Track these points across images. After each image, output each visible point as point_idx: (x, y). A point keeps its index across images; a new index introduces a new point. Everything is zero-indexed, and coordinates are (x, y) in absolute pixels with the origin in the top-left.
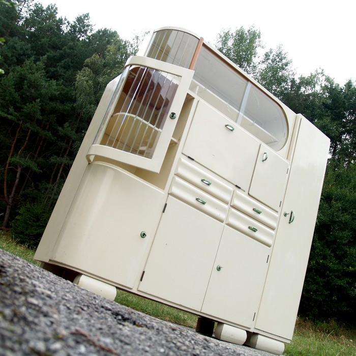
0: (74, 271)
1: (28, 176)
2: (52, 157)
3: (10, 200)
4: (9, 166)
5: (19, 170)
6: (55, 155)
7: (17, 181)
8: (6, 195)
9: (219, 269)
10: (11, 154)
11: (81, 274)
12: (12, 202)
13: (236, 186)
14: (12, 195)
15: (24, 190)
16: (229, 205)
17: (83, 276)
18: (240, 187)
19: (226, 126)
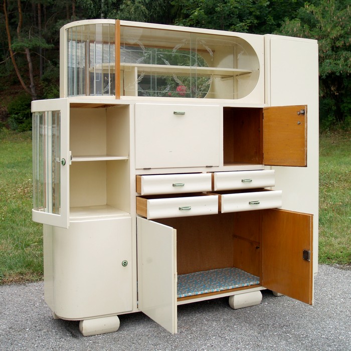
1: (41, 56)
2: (57, 24)
3: (33, 91)
4: (13, 52)
5: (27, 52)
6: (60, 19)
7: (30, 65)
8: (25, 87)
10: (9, 37)
12: (36, 92)
13: (207, 167)
14: (32, 84)
15: (43, 73)
17: (84, 321)
18: (211, 165)
19: (175, 113)
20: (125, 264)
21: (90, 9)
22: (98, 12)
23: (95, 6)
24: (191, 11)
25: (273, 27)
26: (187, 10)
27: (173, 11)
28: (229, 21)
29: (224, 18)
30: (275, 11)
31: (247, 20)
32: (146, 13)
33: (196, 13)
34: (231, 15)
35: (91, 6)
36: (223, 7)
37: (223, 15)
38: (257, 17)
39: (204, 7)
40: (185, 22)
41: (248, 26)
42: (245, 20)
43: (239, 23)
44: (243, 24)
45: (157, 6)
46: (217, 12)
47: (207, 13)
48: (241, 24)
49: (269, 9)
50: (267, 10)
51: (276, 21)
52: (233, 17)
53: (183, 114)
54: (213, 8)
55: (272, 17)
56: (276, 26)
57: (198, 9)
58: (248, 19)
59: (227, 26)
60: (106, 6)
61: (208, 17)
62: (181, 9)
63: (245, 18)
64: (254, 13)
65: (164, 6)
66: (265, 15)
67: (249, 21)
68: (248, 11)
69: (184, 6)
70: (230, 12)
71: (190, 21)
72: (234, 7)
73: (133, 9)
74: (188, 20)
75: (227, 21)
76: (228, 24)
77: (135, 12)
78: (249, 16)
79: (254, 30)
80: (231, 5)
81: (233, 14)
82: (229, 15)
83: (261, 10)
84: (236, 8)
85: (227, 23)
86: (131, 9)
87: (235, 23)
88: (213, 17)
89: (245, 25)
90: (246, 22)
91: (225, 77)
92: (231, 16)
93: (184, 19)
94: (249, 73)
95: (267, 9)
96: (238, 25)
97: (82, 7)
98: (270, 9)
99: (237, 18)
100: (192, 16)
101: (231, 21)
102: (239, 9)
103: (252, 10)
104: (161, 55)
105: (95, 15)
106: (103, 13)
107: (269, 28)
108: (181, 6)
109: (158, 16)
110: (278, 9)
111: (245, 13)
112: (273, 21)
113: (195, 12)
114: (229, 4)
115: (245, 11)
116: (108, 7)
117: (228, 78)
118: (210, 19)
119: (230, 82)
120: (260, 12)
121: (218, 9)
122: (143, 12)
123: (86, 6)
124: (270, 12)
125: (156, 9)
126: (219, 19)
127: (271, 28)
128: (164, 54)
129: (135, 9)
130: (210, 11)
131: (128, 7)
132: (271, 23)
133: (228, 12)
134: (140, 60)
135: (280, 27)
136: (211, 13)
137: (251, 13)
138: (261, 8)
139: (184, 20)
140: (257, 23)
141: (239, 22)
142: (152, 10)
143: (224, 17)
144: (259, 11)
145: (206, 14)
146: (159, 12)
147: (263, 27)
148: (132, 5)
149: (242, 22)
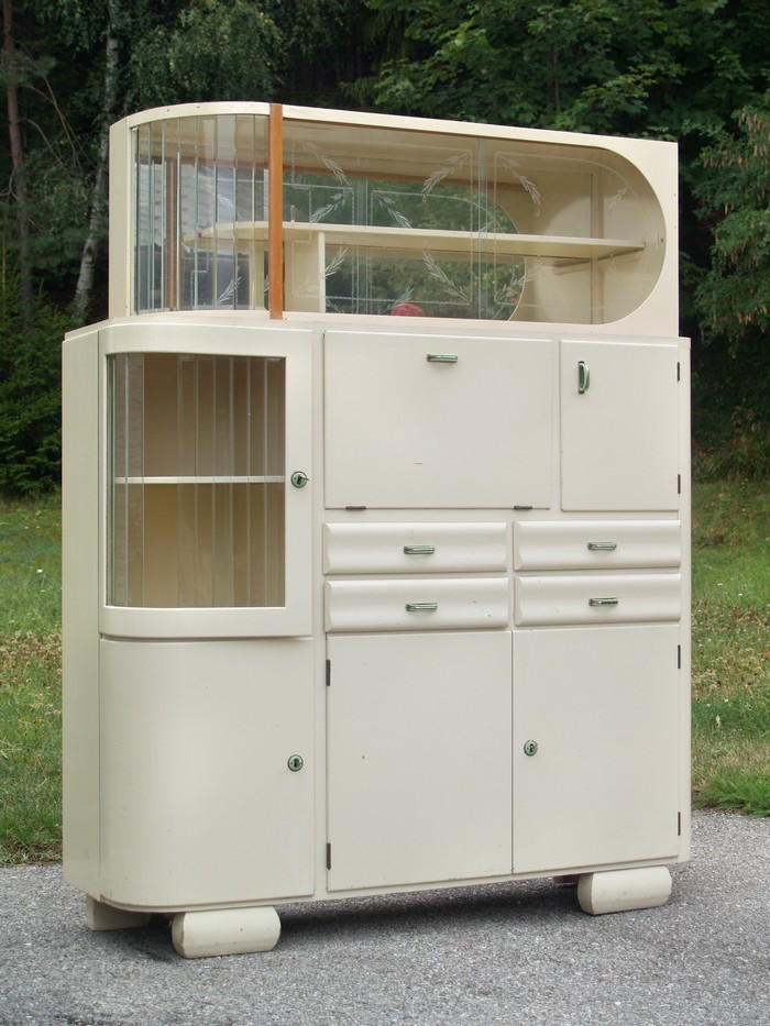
0: (163, 914)
9: (531, 750)
11: (183, 914)
13: (517, 508)
16: (510, 571)
17: (187, 916)
18: (529, 505)
19: (430, 358)
20: (296, 765)
21: (71, 24)
22: (98, 34)
23: (88, 13)
24: (441, 32)
25: (740, 90)
26: (425, 27)
27: (372, 32)
28: (579, 68)
29: (561, 58)
30: (745, 29)
31: (642, 67)
32: (273, 39)
33: (458, 42)
34: (587, 46)
35: (72, 14)
36: (556, 16)
37: (557, 49)
38: (681, 55)
39: (486, 18)
40: (416, 71)
41: (647, 88)
42: (635, 65)
43: (613, 77)
44: (630, 80)
45: (312, 14)
46: (534, 37)
47: (496, 40)
48: (621, 79)
49: (725, 22)
50: (717, 29)
51: (752, 68)
52: (594, 53)
53: (452, 361)
54: (522, 24)
55: (735, 52)
56: (751, 87)
57: (466, 25)
58: (647, 61)
59: (570, 84)
60: (127, 14)
61: (503, 55)
62: (404, 25)
63: (635, 59)
64: (669, 40)
65: (341, 15)
66: (709, 45)
67: (649, 69)
68: (645, 33)
69: (413, 13)
70: (579, 36)
71: (435, 67)
72: (597, 19)
73: (225, 27)
74: (428, 64)
75: (570, 68)
76: (574, 80)
77: (234, 35)
78: (650, 48)
79: (668, 99)
80: (586, 10)
81: (594, 43)
82: (575, 47)
83: (697, 27)
84: (604, 19)
85: (570, 74)
86: (219, 24)
87: (601, 77)
88: (520, 54)
89: (637, 83)
90: (641, 72)
91: (567, 262)
92: (585, 51)
93: (412, 60)
94: (637, 250)
95: (718, 23)
96: (609, 84)
97: (41, 16)
98: (730, 25)
99: (608, 56)
100: (442, 52)
101: (585, 67)
102: (615, 25)
103: (662, 27)
104: (388, 200)
105: (87, 46)
106: (113, 35)
107: (723, 96)
108: (403, 12)
109: (315, 49)
110: (759, 26)
111: (638, 37)
112: (739, 69)
113: (455, 35)
114: (579, 8)
115: (635, 32)
116: (133, 16)
117: (578, 267)
118: (507, 63)
119: (581, 276)
120: (692, 34)
121: (538, 26)
122: (262, 37)
123: (54, 12)
124: (728, 33)
125: (308, 25)
126: (540, 61)
127: (731, 93)
128: (393, 197)
129: (233, 25)
130: (509, 34)
131: (209, 18)
132: (731, 77)
133: (574, 38)
134: (320, 212)
135: (763, 92)
136: (511, 40)
137: (657, 40)
138: (695, 21)
139: (415, 66)
140: (679, 76)
141: (613, 71)
142: (296, 28)
143: (561, 53)
144: (686, 30)
145: (493, 44)
146: (320, 36)
147: (705, 90)
148: (223, 8)
149: (625, 72)
